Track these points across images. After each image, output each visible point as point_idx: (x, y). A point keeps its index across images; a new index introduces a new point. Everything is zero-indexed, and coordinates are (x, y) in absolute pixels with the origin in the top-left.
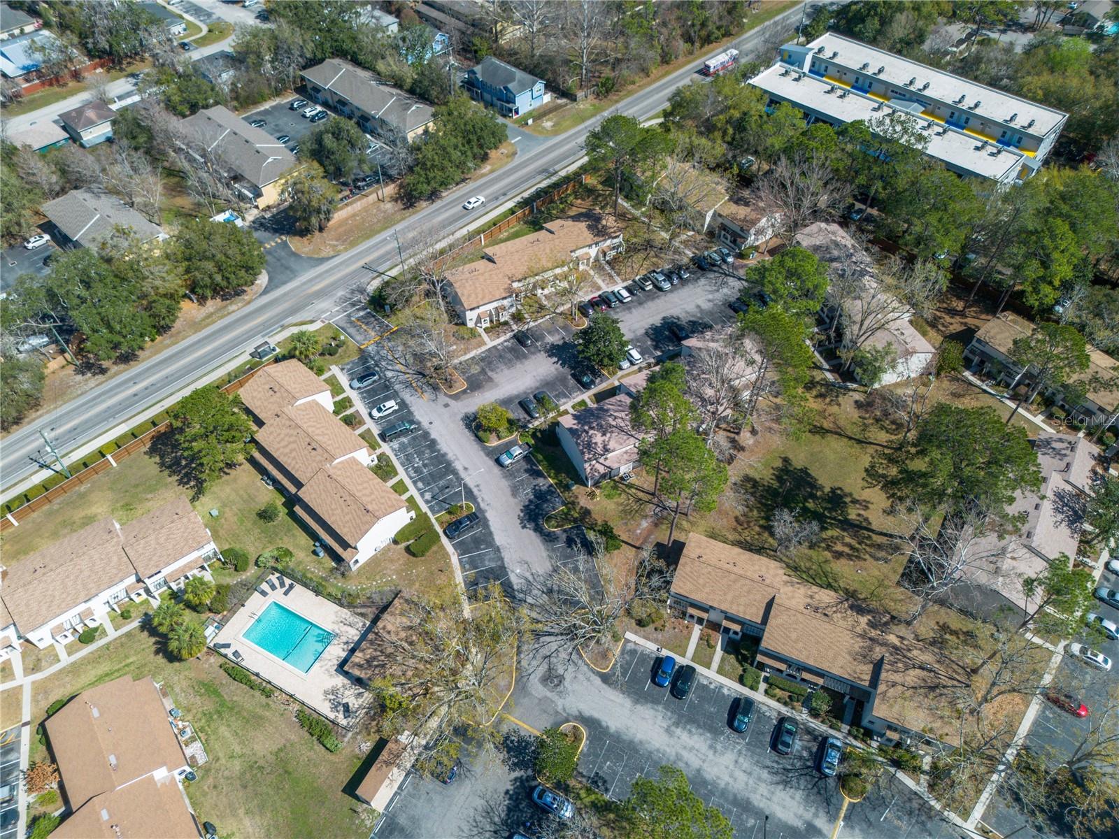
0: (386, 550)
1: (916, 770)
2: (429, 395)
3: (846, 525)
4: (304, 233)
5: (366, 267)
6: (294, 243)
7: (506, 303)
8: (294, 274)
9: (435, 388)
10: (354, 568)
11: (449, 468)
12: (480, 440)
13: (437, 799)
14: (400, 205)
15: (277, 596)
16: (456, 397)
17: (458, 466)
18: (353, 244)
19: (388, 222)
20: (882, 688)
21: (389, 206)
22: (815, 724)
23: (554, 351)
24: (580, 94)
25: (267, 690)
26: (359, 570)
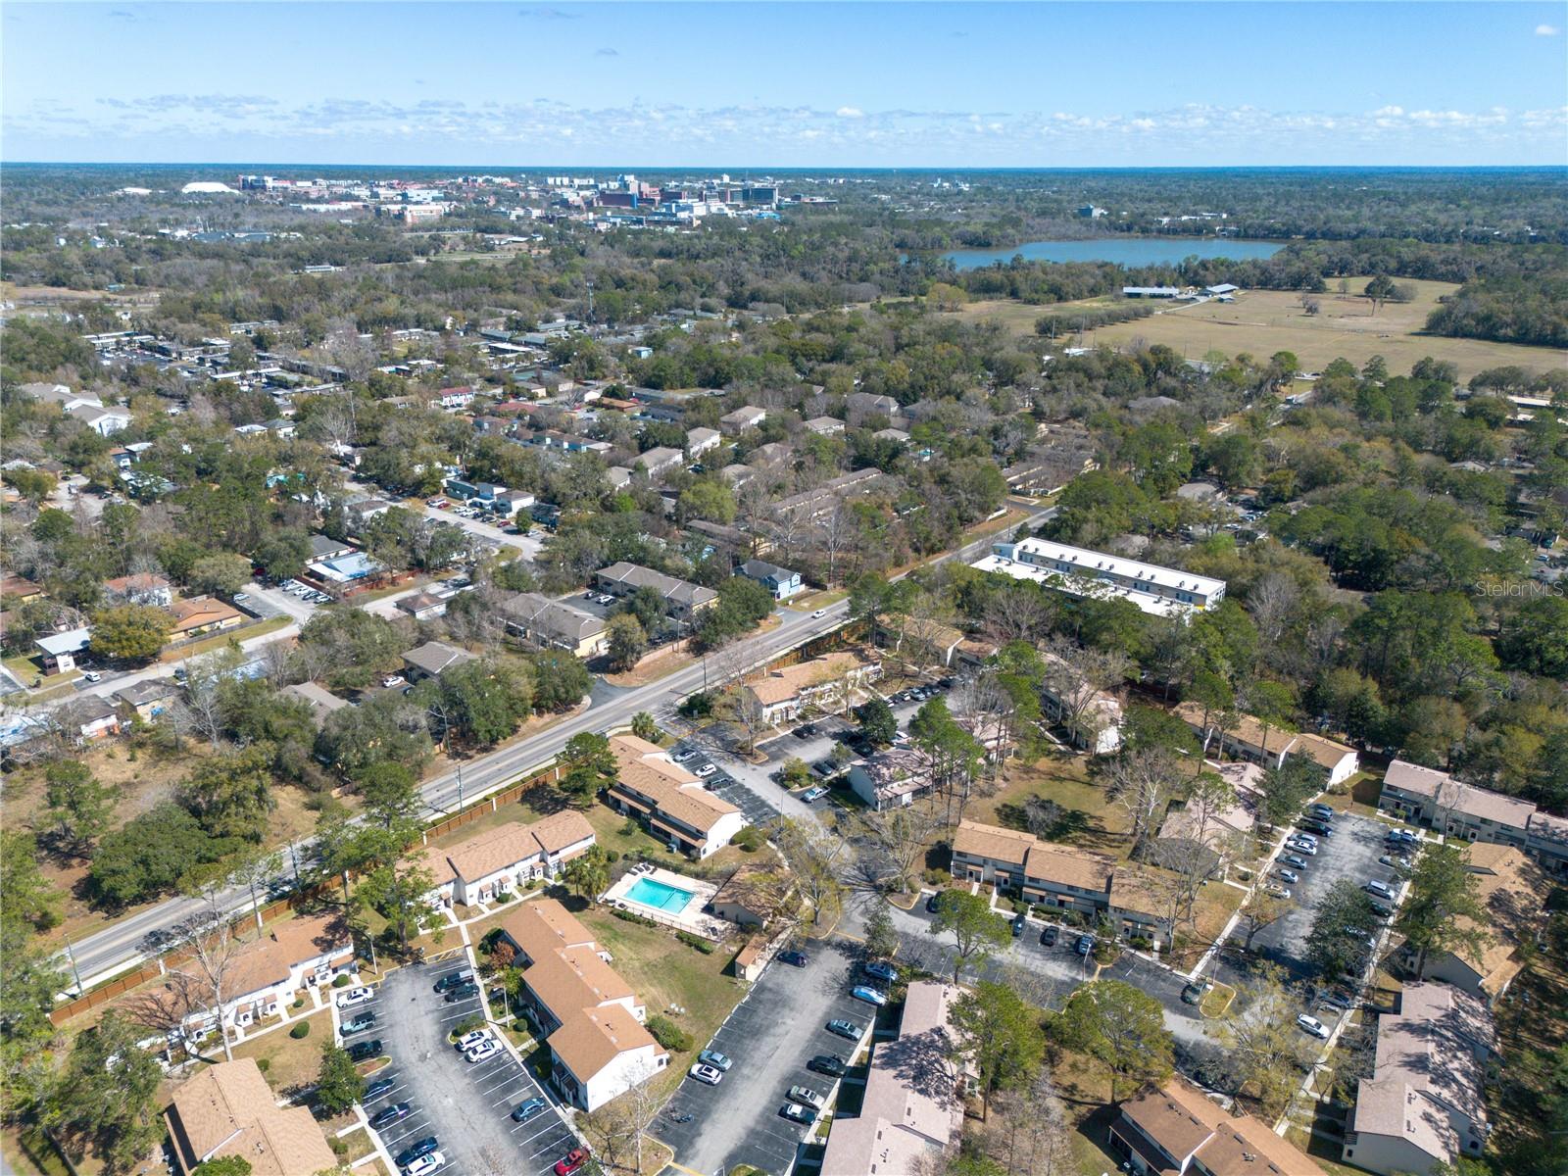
0: (724, 849)
1: (1149, 950)
2: (739, 763)
3: (1087, 830)
4: (617, 671)
5: (672, 691)
6: (609, 678)
7: (794, 704)
8: (612, 697)
9: (744, 760)
10: (703, 857)
11: (763, 804)
12: (786, 787)
13: (793, 975)
14: (691, 654)
15: (646, 874)
16: (761, 764)
17: (771, 802)
18: (657, 678)
19: (682, 665)
20: (1114, 889)
21: (682, 655)
22: (1072, 930)
23: (835, 736)
24: (829, 586)
25: (651, 924)
26: (706, 860)
